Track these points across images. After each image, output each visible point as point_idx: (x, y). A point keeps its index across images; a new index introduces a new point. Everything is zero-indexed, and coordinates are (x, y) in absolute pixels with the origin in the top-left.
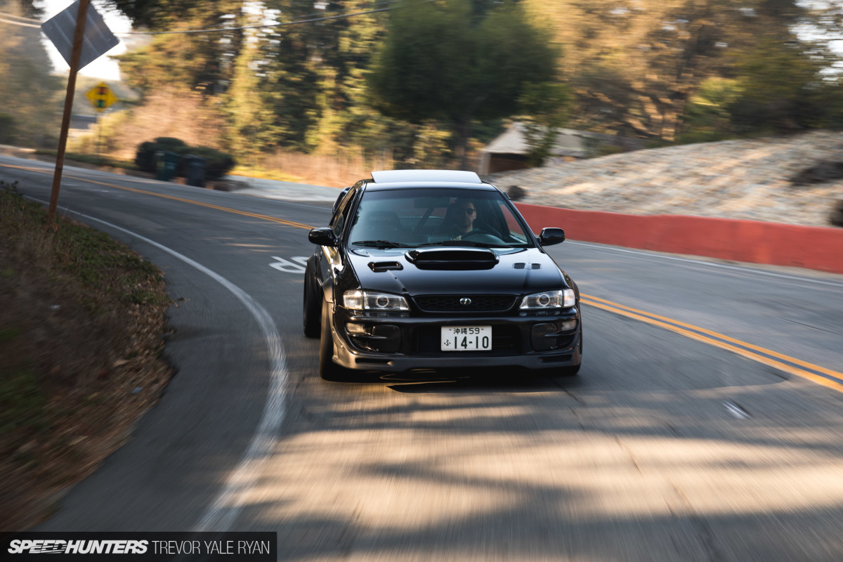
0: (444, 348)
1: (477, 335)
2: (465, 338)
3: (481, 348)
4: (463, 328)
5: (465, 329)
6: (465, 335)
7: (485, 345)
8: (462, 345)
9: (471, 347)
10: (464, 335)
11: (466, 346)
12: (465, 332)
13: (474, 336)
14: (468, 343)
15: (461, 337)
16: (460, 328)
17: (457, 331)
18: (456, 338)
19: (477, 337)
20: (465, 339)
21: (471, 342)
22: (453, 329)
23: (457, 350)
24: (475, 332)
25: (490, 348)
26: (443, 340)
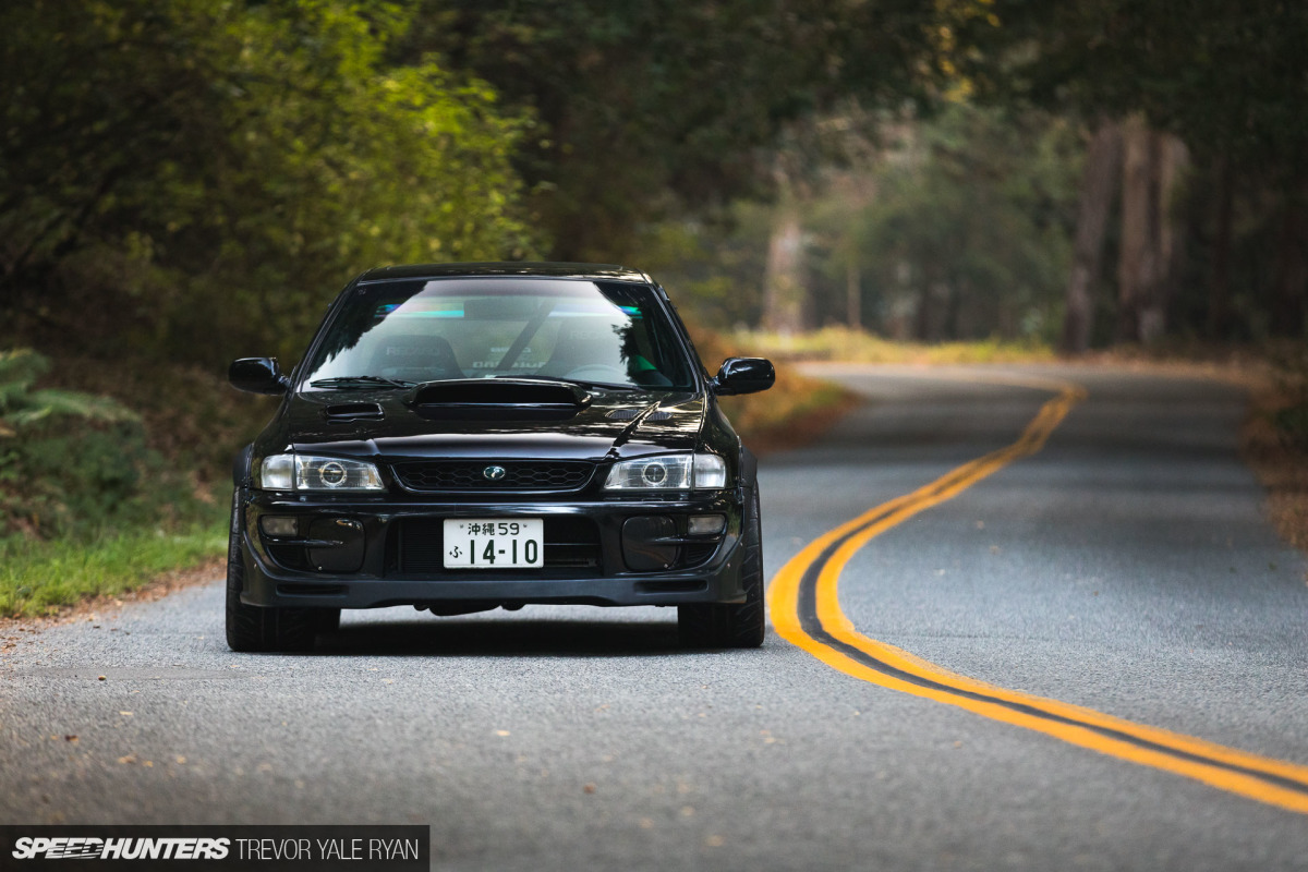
0: (450, 562)
1: (515, 537)
2: (491, 543)
3: (522, 563)
4: (488, 522)
5: (491, 526)
6: (492, 538)
7: (531, 557)
8: (485, 557)
9: (503, 561)
10: (488, 537)
11: (492, 558)
12: (491, 529)
13: (509, 538)
14: (496, 553)
15: (482, 541)
16: (481, 523)
17: (476, 529)
18: (473, 542)
19: (515, 542)
20: (491, 545)
21: (502, 552)
22: (467, 523)
23: (475, 566)
24: (510, 531)
25: (539, 563)
26: (448, 547)
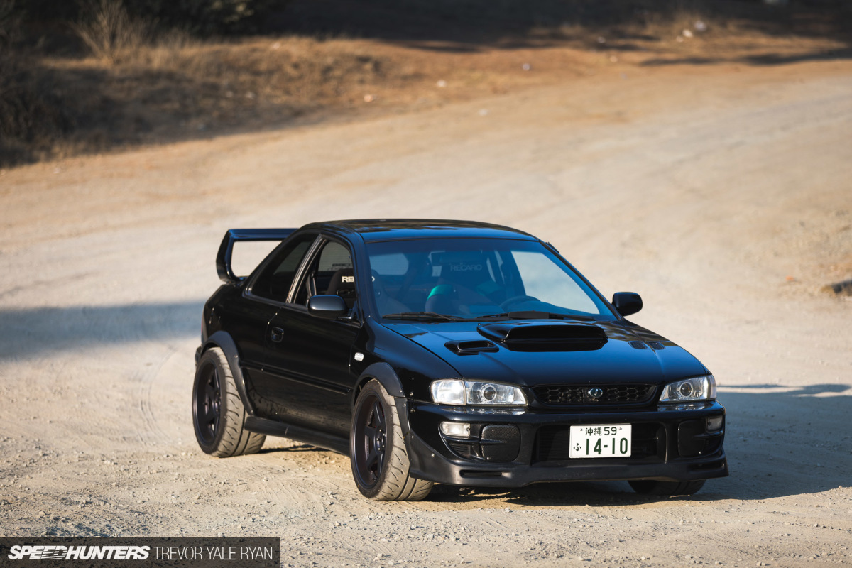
0: (573, 454)
1: (614, 436)
2: (599, 440)
3: (618, 454)
4: (597, 427)
5: (600, 429)
6: (600, 437)
7: (624, 450)
8: (595, 450)
9: (606, 453)
10: (598, 437)
11: (599, 451)
12: (599, 432)
13: (610, 437)
14: (602, 447)
15: (593, 439)
16: (593, 427)
17: (590, 432)
18: (588, 440)
19: (614, 439)
20: (599, 442)
21: (606, 446)
22: (585, 428)
23: (588, 456)
24: (611, 432)
25: (628, 454)
26: (572, 444)
